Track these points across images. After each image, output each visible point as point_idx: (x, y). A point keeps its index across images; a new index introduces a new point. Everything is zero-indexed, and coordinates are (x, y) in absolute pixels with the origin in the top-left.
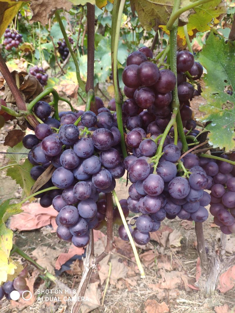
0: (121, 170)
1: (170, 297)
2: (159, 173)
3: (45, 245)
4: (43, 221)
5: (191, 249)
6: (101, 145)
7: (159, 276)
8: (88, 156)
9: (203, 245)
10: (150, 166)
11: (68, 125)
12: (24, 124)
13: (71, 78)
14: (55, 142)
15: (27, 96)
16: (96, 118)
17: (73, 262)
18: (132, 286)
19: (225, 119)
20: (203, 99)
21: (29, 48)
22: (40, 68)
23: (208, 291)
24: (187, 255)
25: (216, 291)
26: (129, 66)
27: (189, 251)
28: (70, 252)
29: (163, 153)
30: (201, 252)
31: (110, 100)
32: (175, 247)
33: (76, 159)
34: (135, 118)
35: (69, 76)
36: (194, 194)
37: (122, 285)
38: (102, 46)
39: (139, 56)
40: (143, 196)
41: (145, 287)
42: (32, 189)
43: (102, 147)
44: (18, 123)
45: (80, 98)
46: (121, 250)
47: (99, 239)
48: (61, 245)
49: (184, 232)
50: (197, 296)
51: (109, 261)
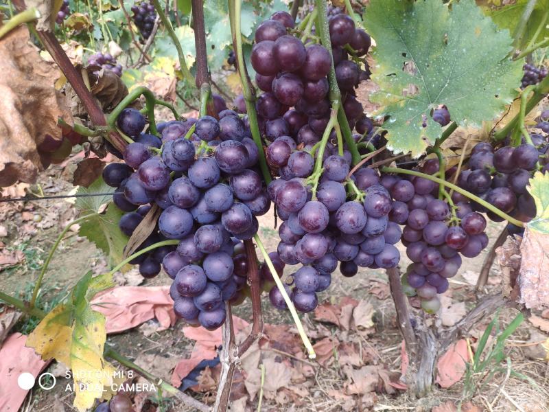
0: (265, 202)
1: (364, 406)
2: (320, 199)
3: (151, 352)
4: (142, 313)
5: (391, 329)
6: (231, 165)
7: (343, 376)
8: (212, 184)
9: (405, 315)
10: (307, 189)
11: (177, 141)
12: (101, 148)
13: (162, 68)
14: (160, 169)
15: (104, 103)
16: (217, 125)
17: (201, 372)
18: (301, 397)
19: (408, 110)
20: (374, 84)
21: (81, 21)
22: (106, 56)
23: (422, 386)
24: (385, 340)
25: (434, 387)
26: (259, 44)
27: (387, 333)
28: (194, 358)
29: (324, 168)
30: (403, 326)
31: (233, 100)
32: (364, 329)
33: (194, 191)
34: (276, 121)
35: (158, 64)
36: (374, 225)
37: (285, 398)
38: (210, 9)
39: (273, 28)
40: (301, 237)
41: (322, 396)
42: (124, 250)
43: (233, 168)
44: (92, 149)
45: (181, 101)
46: (278, 343)
47: (240, 330)
48: (177, 349)
49: (377, 303)
50: (406, 397)
51: (260, 362)
